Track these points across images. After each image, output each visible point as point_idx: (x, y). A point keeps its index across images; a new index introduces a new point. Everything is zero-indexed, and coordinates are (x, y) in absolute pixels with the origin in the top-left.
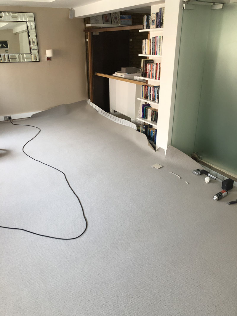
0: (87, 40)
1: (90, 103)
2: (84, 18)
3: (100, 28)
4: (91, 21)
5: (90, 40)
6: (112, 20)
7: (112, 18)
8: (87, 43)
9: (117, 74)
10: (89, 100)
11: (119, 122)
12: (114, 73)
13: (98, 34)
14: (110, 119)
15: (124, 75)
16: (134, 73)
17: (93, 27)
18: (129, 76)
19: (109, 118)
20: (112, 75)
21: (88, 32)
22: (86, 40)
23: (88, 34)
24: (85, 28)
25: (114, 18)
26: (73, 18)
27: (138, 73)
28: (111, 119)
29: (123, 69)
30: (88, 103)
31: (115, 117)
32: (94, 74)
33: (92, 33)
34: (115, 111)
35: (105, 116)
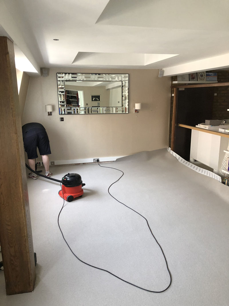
0: (173, 95)
1: (170, 151)
2: (172, 77)
3: (185, 84)
4: (178, 78)
5: (176, 95)
6: (198, 77)
7: (198, 76)
8: (172, 97)
9: (200, 126)
10: (170, 148)
11: (200, 172)
12: (197, 125)
13: (184, 89)
14: (190, 168)
15: (208, 127)
16: (218, 125)
17: (179, 84)
18: (213, 128)
19: (189, 166)
20: (195, 126)
21: (175, 88)
22: (171, 95)
23: (175, 90)
24: (172, 85)
25: (200, 76)
26: (162, 77)
27: (222, 125)
28: (192, 168)
29: (207, 121)
30: (169, 151)
31: (196, 167)
32: (177, 125)
33: (178, 89)
34: (195, 161)
35: (186, 165)
